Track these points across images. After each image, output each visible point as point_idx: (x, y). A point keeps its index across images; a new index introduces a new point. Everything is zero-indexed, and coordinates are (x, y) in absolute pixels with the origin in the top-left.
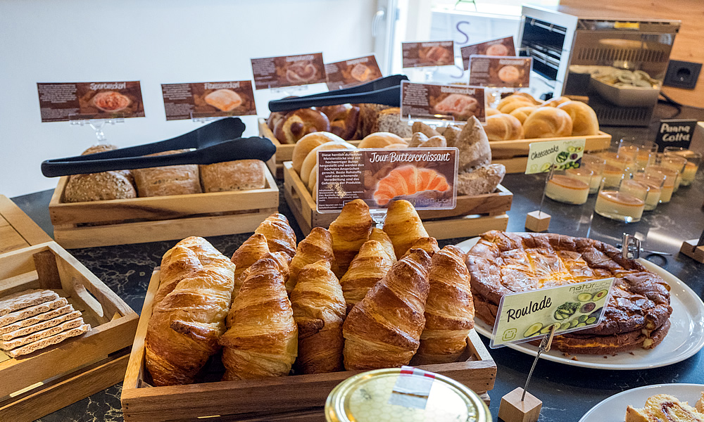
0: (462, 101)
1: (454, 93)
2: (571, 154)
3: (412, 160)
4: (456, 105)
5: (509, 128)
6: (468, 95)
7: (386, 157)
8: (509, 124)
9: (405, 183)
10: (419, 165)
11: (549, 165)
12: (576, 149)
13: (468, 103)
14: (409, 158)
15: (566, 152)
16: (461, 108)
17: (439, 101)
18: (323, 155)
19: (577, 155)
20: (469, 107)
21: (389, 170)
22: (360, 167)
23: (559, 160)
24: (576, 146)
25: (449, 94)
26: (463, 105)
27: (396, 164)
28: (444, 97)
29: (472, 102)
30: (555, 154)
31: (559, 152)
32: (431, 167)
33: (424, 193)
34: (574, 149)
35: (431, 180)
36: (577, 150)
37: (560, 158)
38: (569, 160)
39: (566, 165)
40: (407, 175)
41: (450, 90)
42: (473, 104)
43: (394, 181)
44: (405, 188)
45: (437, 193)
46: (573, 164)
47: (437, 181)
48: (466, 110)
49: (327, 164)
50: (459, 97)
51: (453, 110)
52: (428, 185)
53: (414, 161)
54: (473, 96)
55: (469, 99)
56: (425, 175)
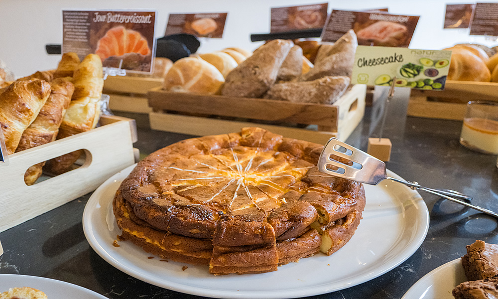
0: (389, 29)
1: (383, 21)
2: (425, 68)
3: (123, 21)
4: (381, 31)
5: (459, 67)
6: (399, 23)
7: (105, 17)
8: (461, 62)
9: (117, 43)
10: (128, 26)
11: (388, 80)
12: (435, 63)
13: (396, 30)
14: (121, 19)
15: (417, 64)
16: (385, 36)
17: (363, 28)
18: (65, 13)
19: (437, 73)
20: (394, 34)
21: (106, 30)
22: (88, 26)
23: (404, 73)
24: (434, 59)
25: (376, 21)
26: (389, 33)
27: (112, 25)
28: (371, 24)
29: (401, 29)
30: (399, 66)
31: (405, 62)
32: (137, 30)
33: (130, 56)
34: (432, 63)
35: (136, 42)
36: (438, 65)
37: (406, 71)
38: (422, 76)
39: (417, 83)
40: (119, 35)
41: (380, 17)
42: (402, 31)
43: (109, 41)
44: (117, 49)
45: (140, 57)
46: (432, 82)
47: (141, 43)
48: (391, 37)
49: (68, 22)
50: (386, 24)
51: (376, 36)
52: (134, 48)
53: (124, 23)
54: (405, 24)
55: (398, 26)
56: (132, 37)
